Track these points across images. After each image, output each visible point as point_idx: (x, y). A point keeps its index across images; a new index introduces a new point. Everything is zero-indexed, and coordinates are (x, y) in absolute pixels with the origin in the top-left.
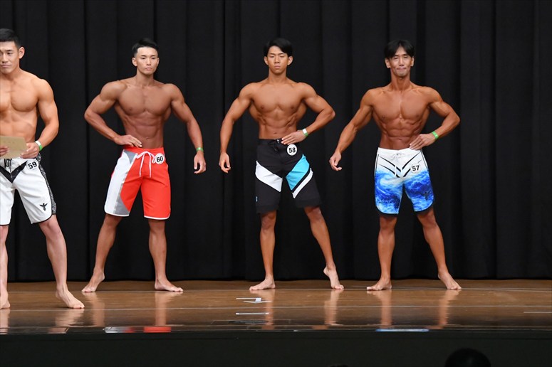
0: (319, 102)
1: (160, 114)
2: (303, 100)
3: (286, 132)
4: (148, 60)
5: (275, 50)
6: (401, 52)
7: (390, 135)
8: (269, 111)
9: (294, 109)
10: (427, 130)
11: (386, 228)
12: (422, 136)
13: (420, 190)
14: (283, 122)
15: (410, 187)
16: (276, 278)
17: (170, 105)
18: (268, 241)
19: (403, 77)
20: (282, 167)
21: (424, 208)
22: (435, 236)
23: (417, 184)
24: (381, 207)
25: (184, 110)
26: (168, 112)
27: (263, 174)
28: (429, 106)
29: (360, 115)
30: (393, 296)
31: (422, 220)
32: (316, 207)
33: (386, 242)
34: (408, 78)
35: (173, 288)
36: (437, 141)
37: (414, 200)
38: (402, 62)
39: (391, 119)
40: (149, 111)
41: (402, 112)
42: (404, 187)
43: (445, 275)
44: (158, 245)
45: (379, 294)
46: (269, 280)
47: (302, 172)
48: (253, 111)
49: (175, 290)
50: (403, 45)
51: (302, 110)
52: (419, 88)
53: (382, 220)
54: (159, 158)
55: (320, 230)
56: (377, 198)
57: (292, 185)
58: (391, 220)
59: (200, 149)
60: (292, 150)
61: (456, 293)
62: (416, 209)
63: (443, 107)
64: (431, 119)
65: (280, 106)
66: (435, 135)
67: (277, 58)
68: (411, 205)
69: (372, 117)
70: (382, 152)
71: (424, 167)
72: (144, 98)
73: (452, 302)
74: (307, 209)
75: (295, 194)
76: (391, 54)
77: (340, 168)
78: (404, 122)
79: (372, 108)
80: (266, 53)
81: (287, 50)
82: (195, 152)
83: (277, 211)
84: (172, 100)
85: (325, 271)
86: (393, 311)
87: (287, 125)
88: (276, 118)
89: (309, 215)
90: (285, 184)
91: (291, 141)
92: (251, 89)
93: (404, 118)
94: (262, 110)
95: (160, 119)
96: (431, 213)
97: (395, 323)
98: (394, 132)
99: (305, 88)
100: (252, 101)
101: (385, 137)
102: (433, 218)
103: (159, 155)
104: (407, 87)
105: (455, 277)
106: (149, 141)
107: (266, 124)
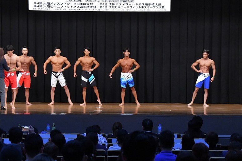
0: (96, 62)
1: (28, 64)
2: (92, 61)
3: (89, 69)
4: (25, 51)
5: (86, 50)
6: (127, 51)
7: (124, 70)
8: (85, 64)
9: (90, 64)
10: (132, 69)
11: (123, 91)
12: (131, 70)
13: (131, 82)
14: (88, 67)
15: (129, 82)
16: (86, 102)
17: (31, 61)
18: (84, 94)
19: (127, 57)
20: (88, 77)
21: (132, 86)
22: (134, 93)
23: (130, 81)
24: (122, 86)
25: (34, 63)
26: (31, 63)
27: (83, 78)
28: (133, 63)
29: (117, 65)
30: (124, 107)
31: (131, 89)
32: (95, 86)
33: (123, 94)
34: (128, 57)
35: (30, 104)
36: (135, 71)
37: (129, 84)
38: (127, 53)
39: (124, 66)
40: (26, 63)
41: (127, 64)
42: (127, 82)
43: (137, 102)
44: (27, 94)
45: (122, 106)
46: (85, 103)
47: (92, 78)
48: (81, 64)
49: (31, 104)
50: (128, 49)
51: (92, 64)
52: (131, 59)
53: (122, 89)
54: (28, 74)
55: (96, 91)
56: (121, 84)
57: (90, 81)
58: (124, 89)
59: (36, 72)
60: (90, 73)
61: (139, 106)
62: (130, 87)
63: (136, 63)
64: (133, 66)
65: (87, 63)
66: (134, 70)
67: (87, 52)
68: (129, 86)
69: (120, 65)
70: (122, 73)
71: (132, 77)
72: (25, 60)
73: (138, 108)
74: (93, 87)
75: (90, 83)
76: (125, 51)
77: (112, 77)
78: (127, 67)
79: (120, 64)
80: (84, 50)
81: (89, 50)
82: (35, 72)
83: (87, 87)
84: (31, 60)
85: (97, 100)
86: (124, 110)
87: (89, 67)
88: (87, 66)
89: (94, 88)
90: (88, 81)
91: (90, 71)
92: (80, 59)
93: (127, 66)
94: (83, 64)
95: (28, 65)
96: (134, 87)
97: (125, 113)
98: (125, 69)
99: (93, 59)
100: (81, 61)
101: (123, 70)
102: (134, 89)
103: (28, 73)
104: (128, 59)
105: (139, 103)
106: (26, 70)
107: (84, 67)
